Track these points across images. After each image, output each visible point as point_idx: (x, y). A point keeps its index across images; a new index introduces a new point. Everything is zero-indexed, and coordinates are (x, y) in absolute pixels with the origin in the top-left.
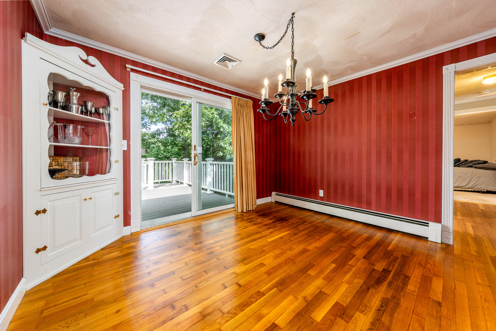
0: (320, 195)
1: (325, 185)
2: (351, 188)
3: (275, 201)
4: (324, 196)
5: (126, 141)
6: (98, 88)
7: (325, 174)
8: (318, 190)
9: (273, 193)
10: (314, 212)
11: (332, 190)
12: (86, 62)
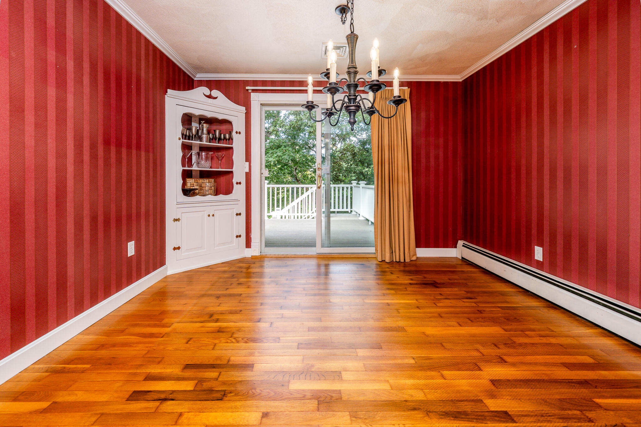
0: (536, 258)
1: (546, 239)
2: (602, 250)
3: (462, 258)
4: (543, 260)
5: (248, 163)
6: (220, 117)
7: (546, 213)
8: (532, 247)
9: (459, 241)
10: (521, 290)
11: (560, 249)
12: (210, 97)
